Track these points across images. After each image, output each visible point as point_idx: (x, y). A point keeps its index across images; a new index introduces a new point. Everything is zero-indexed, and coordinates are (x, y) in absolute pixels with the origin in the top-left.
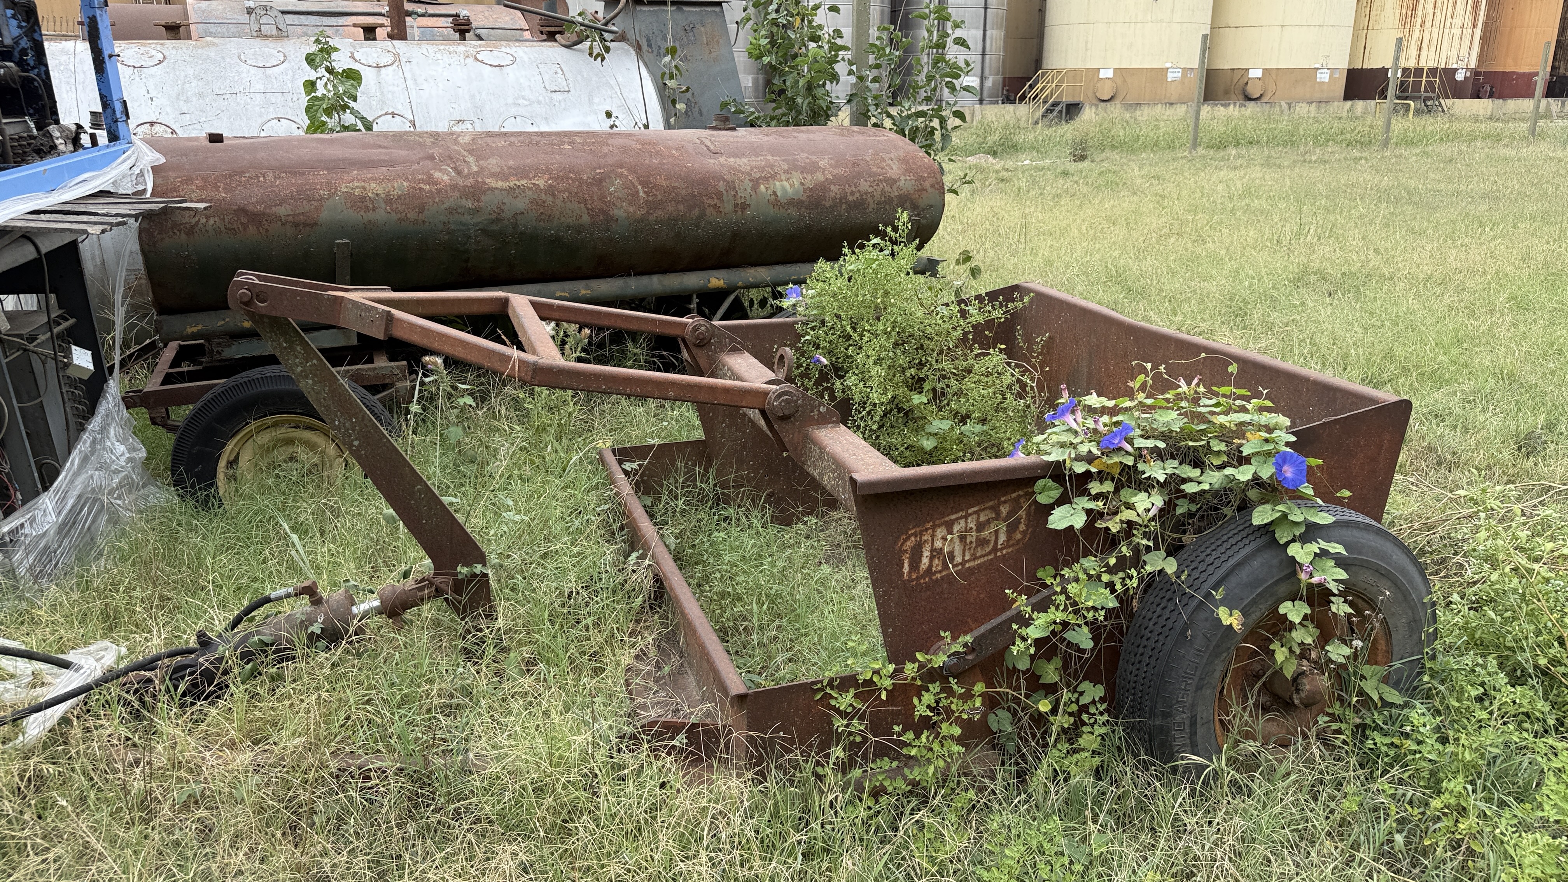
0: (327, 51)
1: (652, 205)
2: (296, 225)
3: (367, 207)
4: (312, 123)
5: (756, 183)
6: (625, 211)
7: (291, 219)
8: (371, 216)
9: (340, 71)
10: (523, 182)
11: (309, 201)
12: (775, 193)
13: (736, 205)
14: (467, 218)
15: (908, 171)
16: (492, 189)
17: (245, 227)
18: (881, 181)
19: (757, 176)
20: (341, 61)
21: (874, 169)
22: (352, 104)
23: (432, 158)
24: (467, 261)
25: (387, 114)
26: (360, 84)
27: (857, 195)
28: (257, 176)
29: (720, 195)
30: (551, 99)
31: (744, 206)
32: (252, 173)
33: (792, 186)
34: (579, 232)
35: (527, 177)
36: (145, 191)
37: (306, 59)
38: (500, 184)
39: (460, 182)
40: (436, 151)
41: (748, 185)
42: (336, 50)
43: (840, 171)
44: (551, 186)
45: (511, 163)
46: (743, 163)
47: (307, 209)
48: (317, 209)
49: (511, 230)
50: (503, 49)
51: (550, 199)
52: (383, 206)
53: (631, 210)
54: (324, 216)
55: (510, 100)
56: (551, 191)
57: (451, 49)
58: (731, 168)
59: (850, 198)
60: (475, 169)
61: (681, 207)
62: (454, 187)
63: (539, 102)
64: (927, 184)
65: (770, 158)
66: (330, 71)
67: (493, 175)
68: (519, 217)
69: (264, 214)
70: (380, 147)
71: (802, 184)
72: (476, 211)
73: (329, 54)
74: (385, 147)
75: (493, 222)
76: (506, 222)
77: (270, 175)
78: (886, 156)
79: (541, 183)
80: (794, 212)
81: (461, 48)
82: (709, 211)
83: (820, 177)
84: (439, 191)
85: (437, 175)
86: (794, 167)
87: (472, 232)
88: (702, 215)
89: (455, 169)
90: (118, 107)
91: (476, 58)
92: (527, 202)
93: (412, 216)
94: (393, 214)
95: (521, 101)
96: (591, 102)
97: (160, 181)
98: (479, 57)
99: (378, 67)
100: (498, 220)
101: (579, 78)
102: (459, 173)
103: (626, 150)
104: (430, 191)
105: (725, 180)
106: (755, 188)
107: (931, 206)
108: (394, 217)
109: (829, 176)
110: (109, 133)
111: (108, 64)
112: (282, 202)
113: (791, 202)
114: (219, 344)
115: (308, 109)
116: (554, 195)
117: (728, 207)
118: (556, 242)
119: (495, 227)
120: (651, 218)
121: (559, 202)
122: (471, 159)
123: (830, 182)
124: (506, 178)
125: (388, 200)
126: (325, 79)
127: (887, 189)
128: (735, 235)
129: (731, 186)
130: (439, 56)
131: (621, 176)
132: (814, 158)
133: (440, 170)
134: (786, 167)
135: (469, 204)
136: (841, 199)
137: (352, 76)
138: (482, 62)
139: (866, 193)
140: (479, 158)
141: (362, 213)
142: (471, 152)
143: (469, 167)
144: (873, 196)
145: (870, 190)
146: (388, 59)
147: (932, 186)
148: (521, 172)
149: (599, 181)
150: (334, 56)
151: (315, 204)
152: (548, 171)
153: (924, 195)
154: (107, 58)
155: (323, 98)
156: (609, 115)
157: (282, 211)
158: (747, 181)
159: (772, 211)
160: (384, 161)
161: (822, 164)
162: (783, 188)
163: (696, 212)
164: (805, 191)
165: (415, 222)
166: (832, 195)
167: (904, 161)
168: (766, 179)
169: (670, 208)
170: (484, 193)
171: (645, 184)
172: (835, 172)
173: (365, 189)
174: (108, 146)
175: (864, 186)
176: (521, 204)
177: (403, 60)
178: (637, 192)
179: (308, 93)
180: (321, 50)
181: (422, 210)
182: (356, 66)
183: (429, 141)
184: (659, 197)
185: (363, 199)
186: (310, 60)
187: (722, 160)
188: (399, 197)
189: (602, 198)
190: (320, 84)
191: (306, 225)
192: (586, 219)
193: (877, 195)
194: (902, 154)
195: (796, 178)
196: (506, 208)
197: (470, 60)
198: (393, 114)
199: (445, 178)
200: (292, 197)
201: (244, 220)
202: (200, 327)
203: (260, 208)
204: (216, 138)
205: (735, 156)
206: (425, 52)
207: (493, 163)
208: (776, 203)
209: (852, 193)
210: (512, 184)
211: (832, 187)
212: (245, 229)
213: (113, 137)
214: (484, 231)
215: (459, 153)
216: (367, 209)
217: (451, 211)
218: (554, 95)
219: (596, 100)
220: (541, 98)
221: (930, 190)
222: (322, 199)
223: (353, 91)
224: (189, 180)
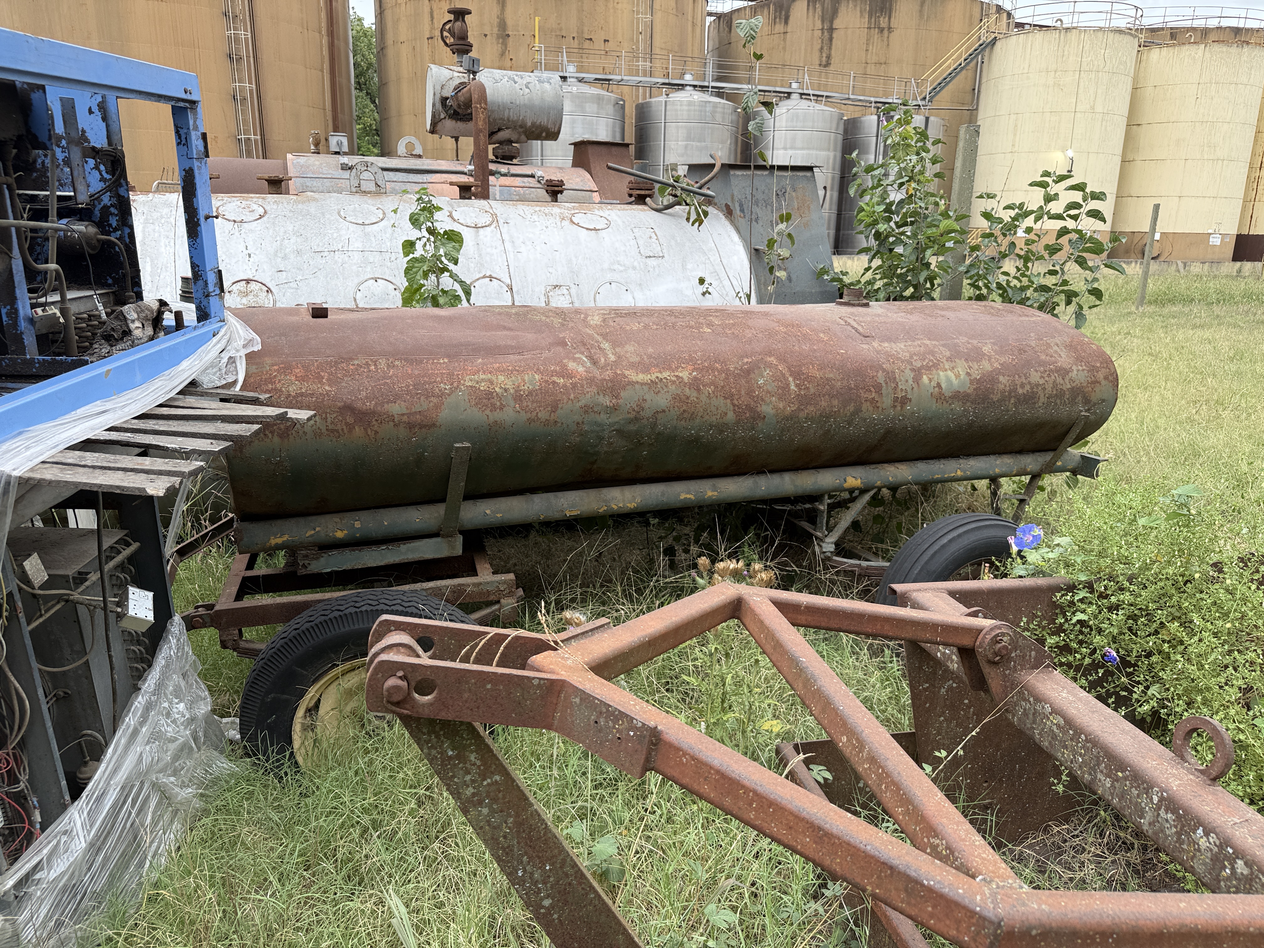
0: (430, 210)
1: (804, 400)
2: (411, 426)
3: (493, 405)
4: (411, 285)
5: (918, 373)
6: (775, 407)
7: (405, 418)
8: (497, 416)
9: (442, 232)
10: (666, 374)
11: (427, 397)
12: (939, 385)
13: (896, 399)
14: (603, 418)
15: (1079, 359)
16: (632, 383)
17: (351, 427)
18: (1051, 370)
19: (919, 364)
20: (443, 223)
21: (1043, 357)
22: (451, 266)
23: (563, 343)
24: (593, 463)
25: (484, 277)
26: (461, 246)
27: (1028, 387)
28: (367, 364)
29: (878, 388)
30: (646, 265)
31: (904, 401)
32: (360, 360)
33: (957, 376)
34: (721, 432)
35: (670, 368)
36: (235, 382)
37: (410, 220)
38: (641, 377)
39: (597, 373)
40: (567, 335)
41: (909, 375)
42: (439, 209)
43: (1006, 359)
44: (695, 379)
45: (650, 350)
46: (900, 348)
47: (425, 407)
48: (437, 407)
49: (648, 431)
50: (597, 212)
51: (695, 394)
52: (512, 403)
53: (781, 405)
54: (445, 415)
55: (606, 266)
56: (695, 384)
57: (547, 211)
58: (888, 355)
59: (1020, 391)
60: (612, 358)
61: (835, 402)
62: (591, 381)
64: (1100, 376)
65: (928, 342)
66: (432, 231)
67: (632, 366)
68: (660, 416)
69: (374, 413)
70: (505, 328)
71: (968, 374)
72: (615, 409)
73: (431, 213)
74: (510, 329)
75: (630, 421)
76: (645, 422)
77: (382, 363)
78: (1052, 341)
79: (685, 375)
80: (957, 407)
81: (555, 209)
82: (865, 406)
83: (986, 366)
84: (574, 385)
85: (572, 365)
86: (956, 354)
87: (606, 434)
88: (858, 411)
89: (591, 358)
90: (212, 278)
91: (572, 221)
92: (669, 398)
93: (543, 415)
94: (523, 413)
95: (616, 267)
96: (684, 267)
97: (253, 369)
98: (575, 220)
99: (476, 227)
100: (636, 419)
101: (673, 243)
102: (595, 363)
103: (771, 334)
104: (565, 386)
105: (884, 370)
106: (917, 380)
107: (1103, 401)
108: (524, 416)
109: (996, 365)
110: (198, 308)
111: (204, 226)
112: (397, 397)
113: (957, 396)
114: (306, 556)
115: (407, 271)
116: (698, 390)
117: (887, 401)
118: (694, 442)
119: (633, 428)
120: (802, 415)
121: (703, 398)
122: (606, 345)
123: (999, 372)
124: (646, 370)
125: (518, 397)
126: (425, 240)
127: (1059, 380)
128: (888, 432)
129: (891, 377)
130: (535, 217)
131: (770, 365)
132: (975, 342)
133: (575, 360)
134: (948, 354)
135: (607, 401)
136: (1010, 392)
137: (453, 237)
138: (578, 225)
139: (1038, 385)
140: (615, 344)
141: (488, 412)
142: (605, 336)
143: (605, 355)
144: (1044, 389)
145: (1041, 382)
146: (485, 219)
147: (1106, 378)
148: (665, 363)
149: (747, 372)
150: (437, 215)
151: (434, 400)
152: (691, 360)
153: (1098, 388)
154: (202, 220)
155: (422, 259)
156: (702, 281)
157: (396, 409)
158: (908, 371)
159: (934, 406)
160: (512, 347)
161: (986, 349)
162: (948, 380)
163: (851, 408)
164: (971, 382)
165: (547, 423)
166: (1001, 387)
167: (1070, 347)
168: (928, 368)
169: (824, 404)
170: (624, 388)
171: (797, 375)
172: (1003, 360)
173: (492, 383)
174: (195, 328)
175: (1035, 377)
176: (662, 401)
177: (501, 221)
178: (788, 385)
179: (406, 254)
180: (423, 209)
181: (555, 408)
182: (456, 227)
183: (557, 321)
184: (812, 391)
185: (489, 395)
186: (415, 221)
187: (875, 344)
188: (530, 393)
189: (750, 392)
190: (419, 245)
191: (422, 426)
192: (731, 416)
193: (1049, 387)
194: (1068, 340)
195: (961, 368)
196: (646, 405)
197: (566, 223)
198: (491, 278)
199: (581, 369)
200: (408, 392)
201: (350, 420)
202: (285, 538)
203: (370, 405)
204: (320, 313)
205: (889, 340)
206: (522, 213)
207: (630, 350)
208: (940, 397)
209: (1022, 386)
210: (653, 377)
211: (1001, 378)
212: (350, 431)
213: (203, 315)
214: (619, 432)
215: (591, 337)
216: (494, 408)
217: (587, 409)
218: (648, 260)
219: (689, 266)
220: (636, 264)
221: (1103, 382)
222: (442, 395)
223: (454, 254)
224: (287, 368)
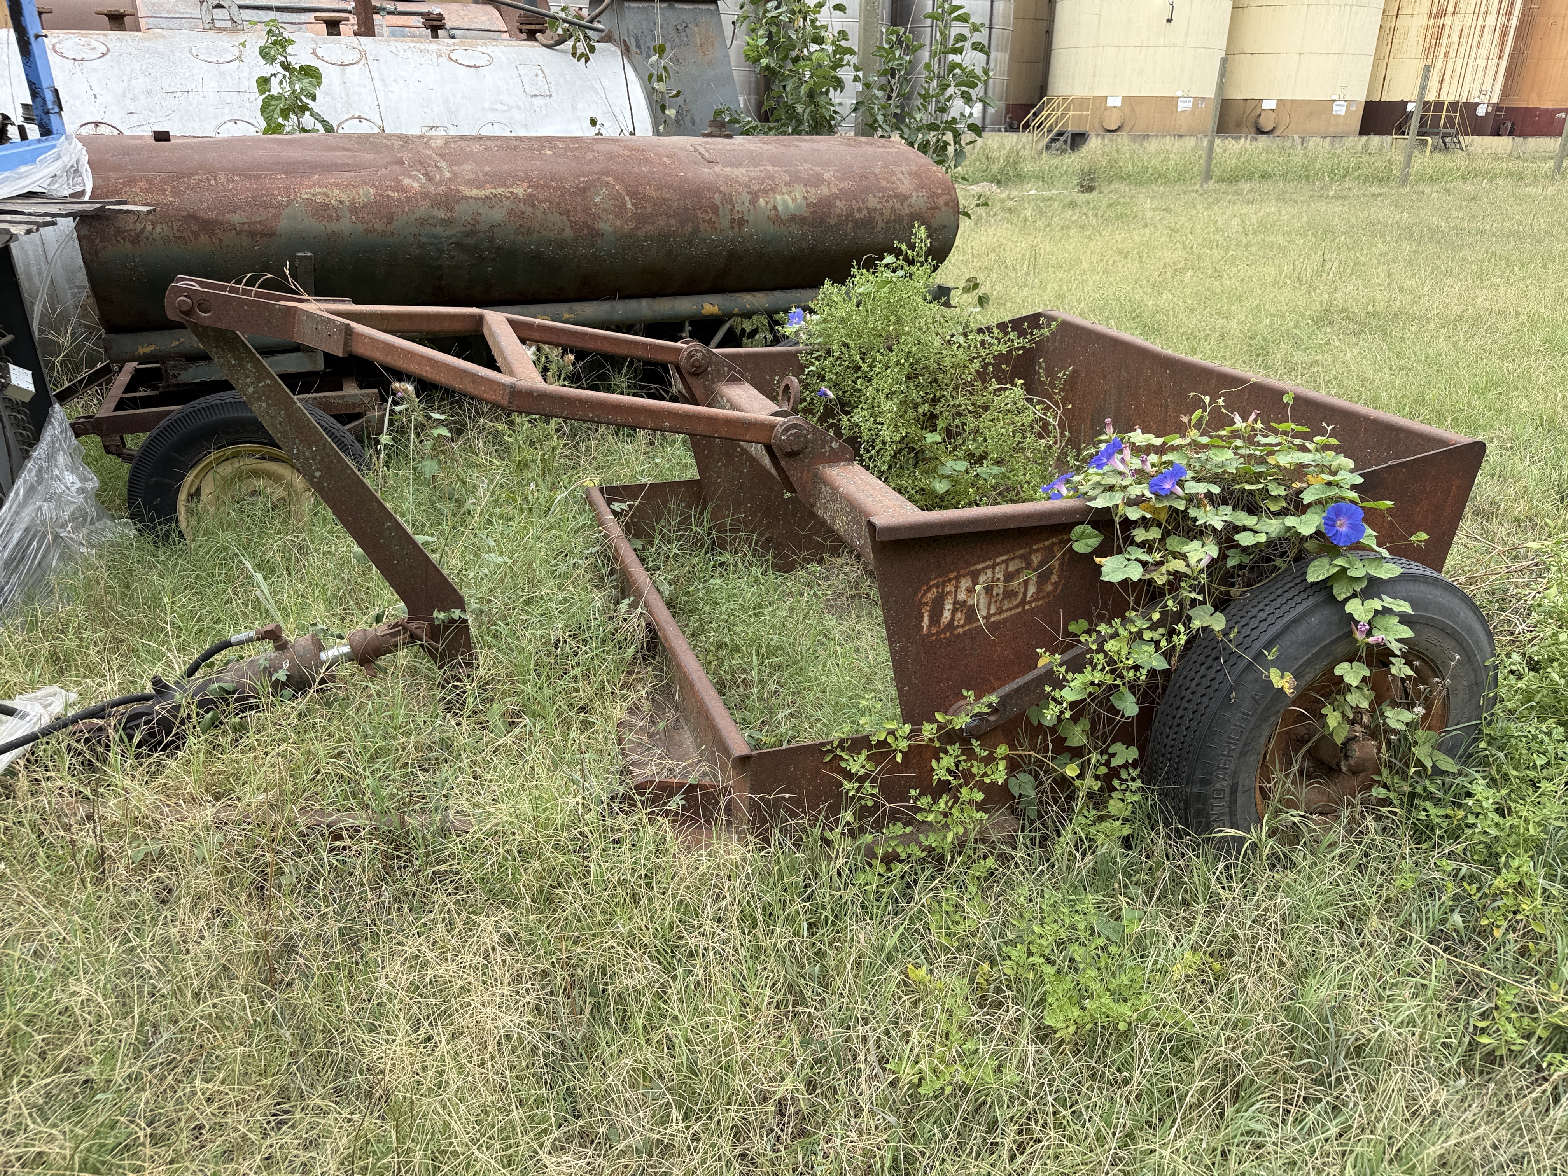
0: (282, 43)
1: (642, 219)
2: (252, 234)
3: (330, 216)
4: (269, 125)
5: (754, 196)
6: (612, 225)
7: (246, 227)
8: (334, 226)
9: (297, 67)
10: (500, 190)
11: (266, 208)
12: (775, 208)
13: (733, 221)
14: (439, 230)
15: (921, 186)
16: (467, 198)
17: (196, 235)
18: (890, 196)
19: (756, 188)
20: (298, 56)
21: (884, 184)
22: (311, 104)
23: (401, 163)
24: (440, 278)
25: (353, 118)
26: (319, 84)
27: (865, 212)
28: (208, 179)
29: (715, 209)
30: (532, 104)
31: (742, 222)
32: (202, 175)
33: (794, 200)
34: (562, 248)
35: (504, 185)
36: (83, 193)
37: (260, 53)
38: (475, 192)
39: (432, 189)
40: (405, 155)
41: (746, 197)
42: (291, 42)
43: (847, 185)
44: (530, 195)
45: (487, 169)
46: (741, 173)
47: (264, 217)
48: (276, 217)
49: (487, 244)
50: (480, 48)
51: (530, 209)
52: (348, 215)
53: (618, 223)
54: (283, 225)
55: (487, 105)
56: (530, 200)
57: (422, 47)
58: (727, 178)
59: (858, 216)
60: (448, 175)
61: (673, 222)
62: (425, 195)
63: (519, 108)
64: (941, 202)
65: (770, 168)
66: (286, 66)
67: (468, 182)
68: (496, 230)
69: (216, 222)
70: (344, 149)
71: (805, 198)
72: (450, 222)
73: (284, 47)
74: (349, 150)
75: (466, 235)
76: (482, 235)
77: (222, 178)
78: (897, 170)
79: (519, 191)
80: (795, 230)
81: (434, 46)
82: (703, 227)
83: (825, 191)
84: (408, 199)
85: (406, 181)
86: (796, 179)
87: (445, 246)
88: (696, 231)
89: (426, 175)
90: (49, 96)
91: (450, 58)
92: (504, 212)
93: (379, 226)
94: (359, 224)
95: (498, 106)
96: (574, 108)
97: (100, 182)
98: (453, 56)
99: (342, 65)
100: (473, 233)
101: (562, 81)
102: (430, 179)
103: (612, 157)
104: (399, 199)
105: (721, 192)
106: (754, 202)
107: (945, 227)
108: (360, 227)
109: (835, 190)
110: (41, 126)
111: (35, 45)
112: (236, 208)
113: (793, 219)
114: (175, 367)
115: (263, 109)
116: (533, 206)
117: (725, 223)
118: (536, 258)
119: (470, 241)
120: (640, 233)
121: (539, 213)
122: (443, 164)
123: (836, 196)
124: (481, 186)
125: (353, 209)
127: (898, 205)
128: (731, 255)
129: (727, 199)
130: (409, 54)
131: (607, 185)
132: (818, 169)
133: (410, 176)
134: (788, 179)
135: (442, 214)
136: (847, 216)
137: (310, 73)
138: (456, 61)
139: (875, 210)
140: (451, 163)
141: (325, 222)
142: (443, 156)
143: (442, 173)
144: (882, 214)
145: (879, 207)
146: (352, 57)
147: (946, 204)
148: (500, 180)
149: (583, 191)
151: (273, 211)
152: (527, 178)
153: (937, 214)
154: (32, 39)
155: (279, 98)
156: (593, 122)
157: (237, 218)
158: (745, 194)
159: (772, 229)
160: (348, 165)
161: (827, 176)
162: (785, 203)
163: (689, 228)
164: (808, 206)
165: (383, 234)
166: (838, 211)
167: (915, 175)
168: (766, 192)
169: (661, 223)
170: (458, 202)
171: (633, 194)
172: (842, 185)
173: (327, 196)
174: (39, 141)
175: (873, 202)
176: (498, 215)
177: (370, 58)
178: (625, 204)
179: (262, 92)
180: (275, 43)
181: (390, 221)
183: (397, 144)
184: (649, 210)
185: (325, 207)
186: (264, 54)
187: (717, 169)
188: (365, 205)
189: (586, 210)
190: (274, 82)
191: (263, 235)
192: (568, 233)
193: (886, 212)
194: (914, 168)
195: (799, 192)
196: (481, 219)
197: (444, 59)
198: (360, 119)
199: (416, 185)
200: (247, 203)
201: (195, 228)
202: (152, 347)
203: (212, 214)
204: (162, 136)
205: (732, 165)
206: (394, 49)
207: (467, 169)
208: (777, 219)
209: (860, 210)
210: (488, 193)
211: (838, 203)
212: (196, 238)
213: (46, 131)
214: (458, 245)
215: (430, 157)
216: (330, 219)
217: (422, 221)
218: (534, 100)
219: (580, 106)
220: (520, 103)
221: (943, 208)
222: (279, 206)
223: (311, 89)
224: (131, 182)
